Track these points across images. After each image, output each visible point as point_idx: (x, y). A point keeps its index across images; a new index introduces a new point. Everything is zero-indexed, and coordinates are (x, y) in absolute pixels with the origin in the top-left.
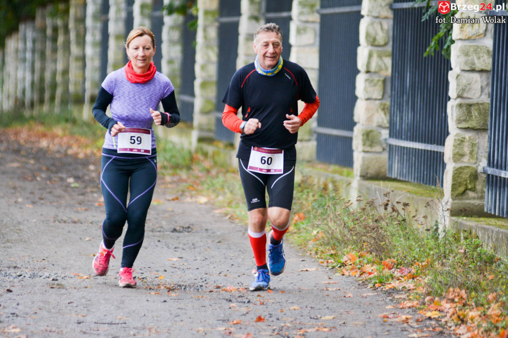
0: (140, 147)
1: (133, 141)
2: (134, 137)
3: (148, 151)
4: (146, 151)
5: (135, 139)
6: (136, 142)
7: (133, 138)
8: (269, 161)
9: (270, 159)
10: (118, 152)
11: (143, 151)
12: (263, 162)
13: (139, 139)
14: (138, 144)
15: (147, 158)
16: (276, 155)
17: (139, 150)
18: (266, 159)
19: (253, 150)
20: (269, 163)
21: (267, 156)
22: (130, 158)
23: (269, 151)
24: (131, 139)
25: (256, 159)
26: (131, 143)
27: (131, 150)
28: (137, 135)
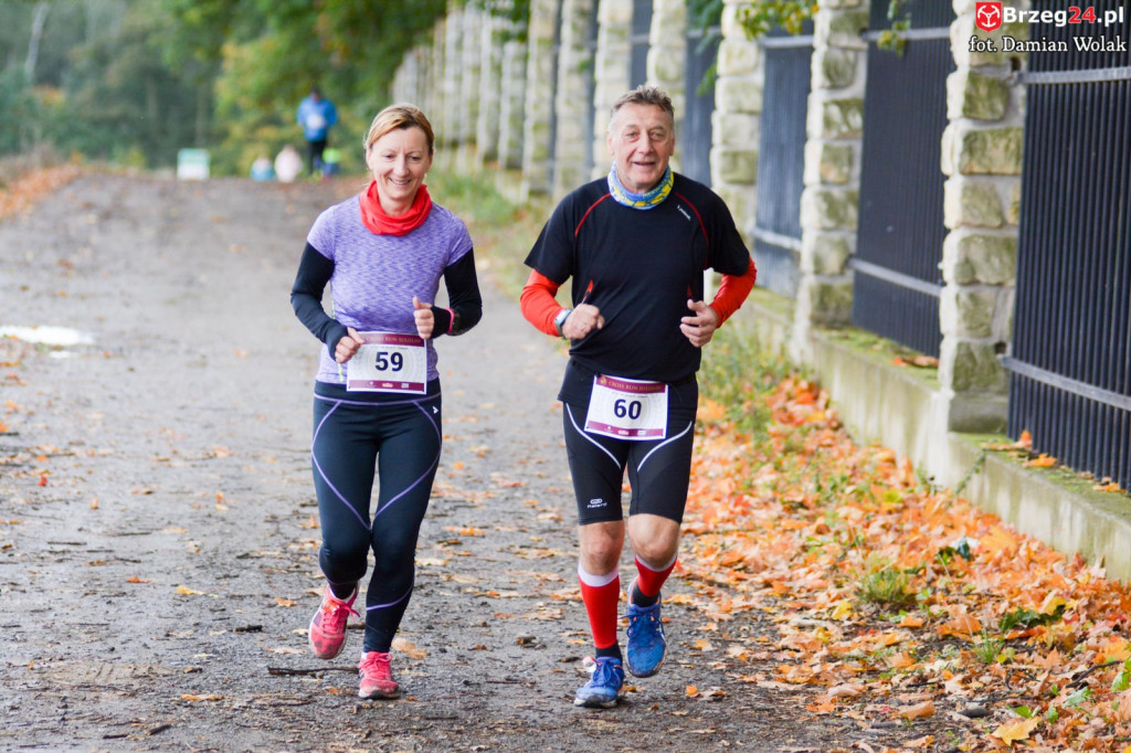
0: (398, 377)
1: (382, 364)
2: (386, 354)
3: (418, 386)
4: (413, 386)
5: (388, 358)
6: (391, 365)
7: (382, 357)
8: (635, 411)
9: (636, 406)
10: (348, 390)
11: (407, 386)
12: (620, 411)
13: (397, 359)
14: (394, 370)
15: (415, 402)
16: (649, 395)
17: (397, 385)
18: (627, 406)
19: (598, 383)
20: (634, 414)
21: (630, 398)
22: (376, 404)
23: (636, 388)
24: (378, 360)
25: (605, 405)
26: (378, 367)
27: (378, 384)
28: (392, 349)
